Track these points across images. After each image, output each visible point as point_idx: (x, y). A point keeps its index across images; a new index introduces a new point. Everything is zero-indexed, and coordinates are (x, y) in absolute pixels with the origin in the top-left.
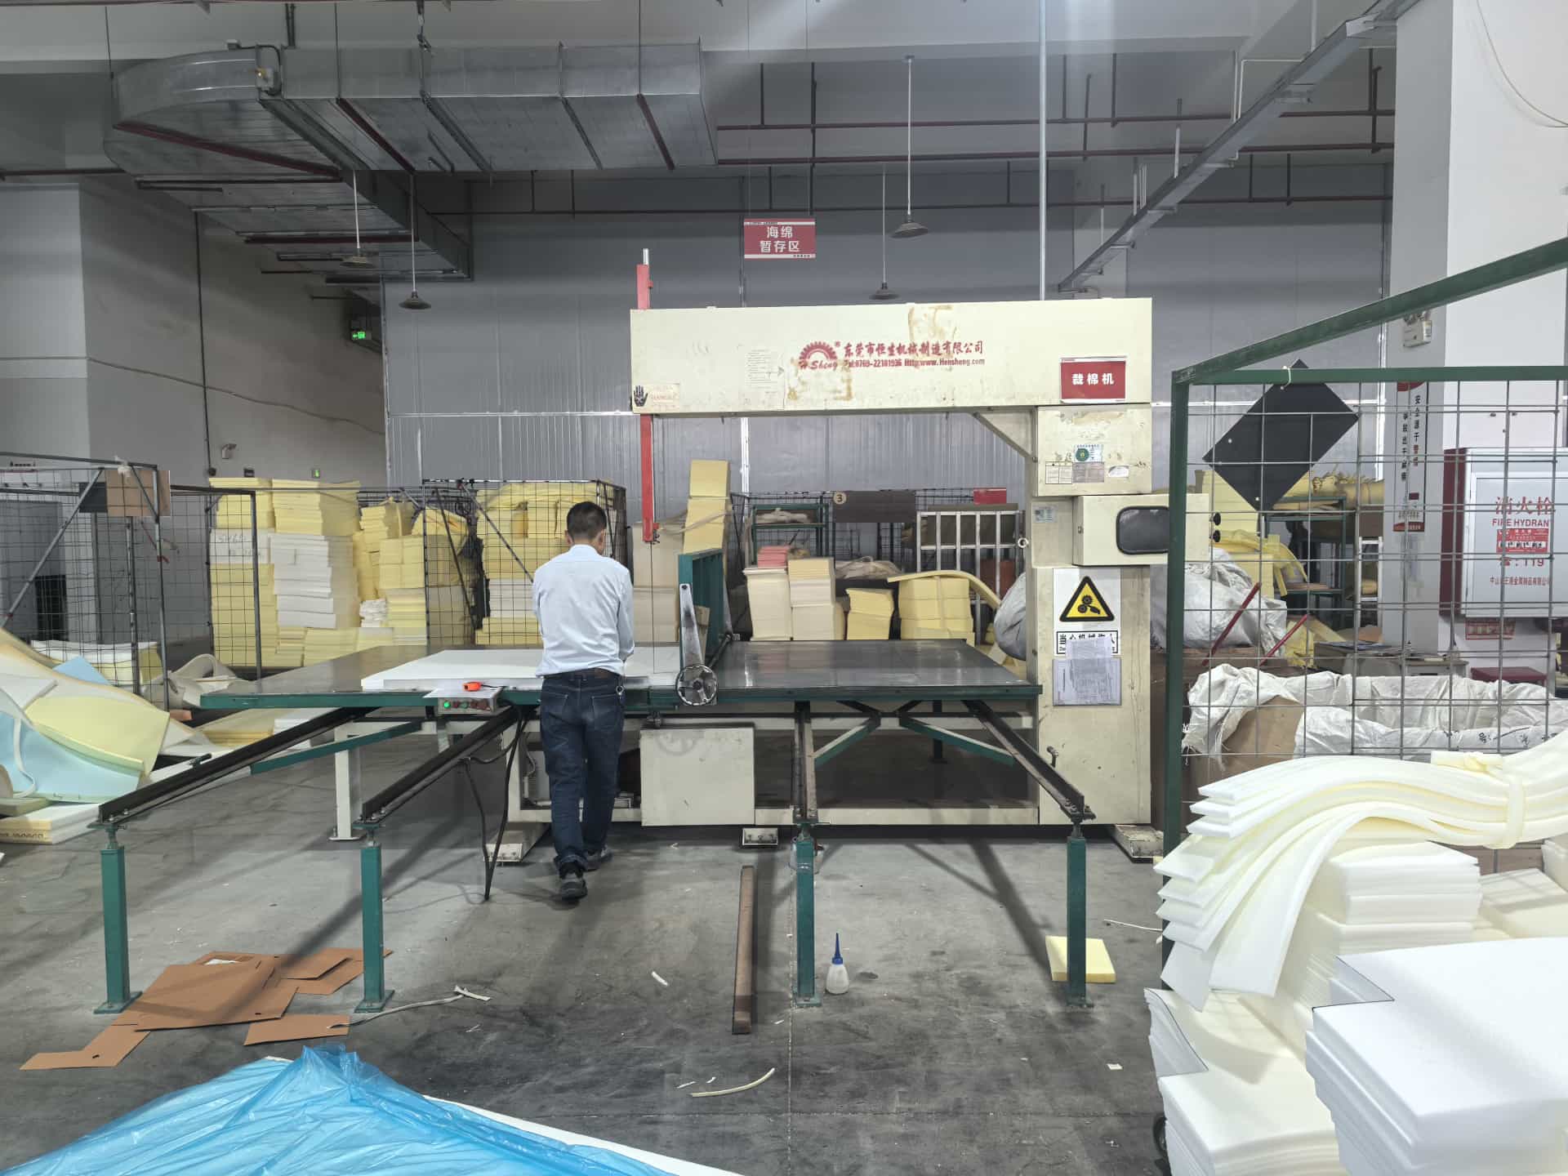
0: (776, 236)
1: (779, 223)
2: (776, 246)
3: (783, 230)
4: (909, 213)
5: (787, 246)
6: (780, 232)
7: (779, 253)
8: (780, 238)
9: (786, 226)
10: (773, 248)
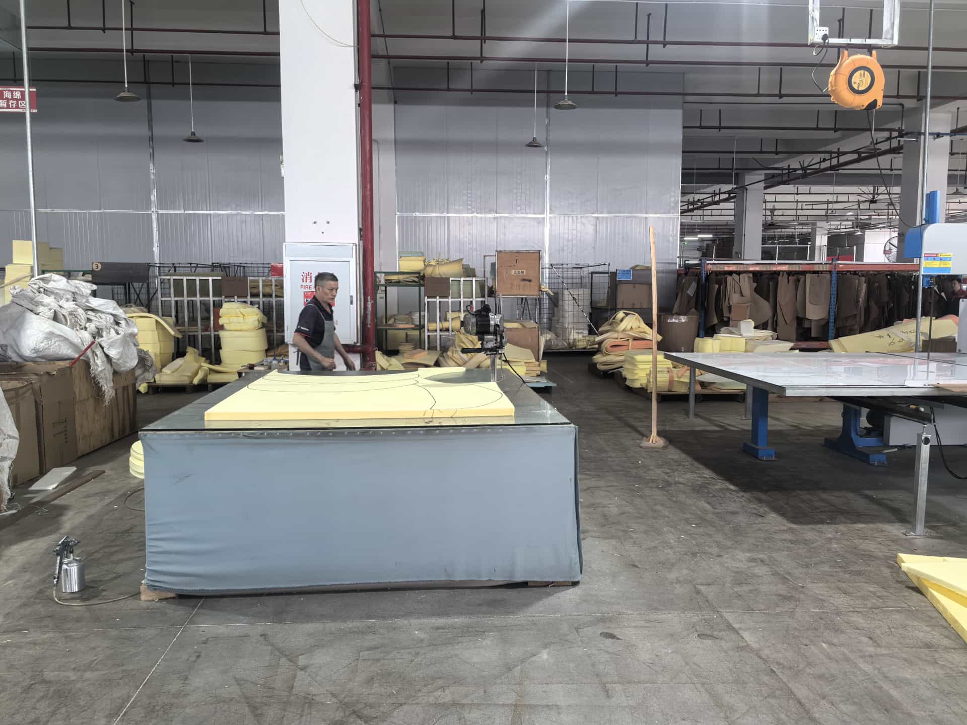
0: (10, 97)
1: (12, 89)
2: (10, 104)
3: (14, 93)
4: (126, 86)
5: (17, 104)
6: (12, 95)
7: (12, 108)
8: (12, 99)
9: (16, 91)
10: (8, 105)
